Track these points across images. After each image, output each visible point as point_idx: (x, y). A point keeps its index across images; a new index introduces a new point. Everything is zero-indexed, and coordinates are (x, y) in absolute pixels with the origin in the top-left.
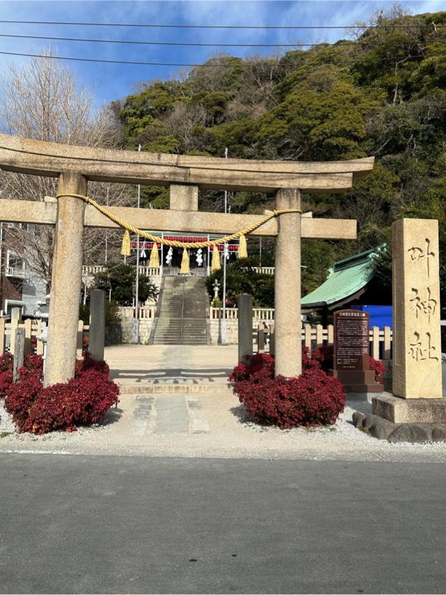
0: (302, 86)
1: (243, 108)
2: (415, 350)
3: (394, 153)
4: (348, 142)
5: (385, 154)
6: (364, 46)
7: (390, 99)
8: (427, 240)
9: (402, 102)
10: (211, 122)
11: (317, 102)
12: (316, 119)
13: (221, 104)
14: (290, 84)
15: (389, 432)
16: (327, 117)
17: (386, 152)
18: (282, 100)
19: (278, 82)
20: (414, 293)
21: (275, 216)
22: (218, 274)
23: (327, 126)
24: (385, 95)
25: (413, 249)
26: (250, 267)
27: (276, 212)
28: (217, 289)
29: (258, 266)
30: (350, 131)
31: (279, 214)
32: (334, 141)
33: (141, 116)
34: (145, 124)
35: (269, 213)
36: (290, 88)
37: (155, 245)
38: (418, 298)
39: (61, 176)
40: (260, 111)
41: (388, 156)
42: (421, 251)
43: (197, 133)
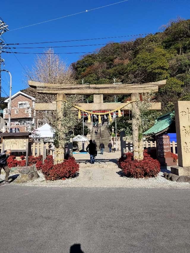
0: (142, 51)
1: (121, 61)
2: (185, 149)
3: (181, 73)
4: (162, 71)
5: (178, 74)
6: (166, 34)
7: (178, 53)
8: (188, 108)
9: (183, 53)
10: (108, 67)
11: (149, 57)
12: (149, 63)
13: (112, 60)
14: (138, 50)
15: (177, 179)
16: (153, 62)
17: (178, 73)
18: (135, 57)
19: (133, 50)
20: (184, 128)
21: (131, 103)
22: (113, 124)
23: (153, 66)
24: (176, 51)
25: (182, 112)
26: (125, 120)
27: (131, 101)
28: (113, 130)
29: (129, 120)
30: (163, 67)
31: (132, 102)
32: (157, 71)
33: (82, 67)
34: (84, 71)
35: (128, 102)
36: (138, 52)
37: (89, 115)
38: (185, 130)
39: (58, 94)
40: (127, 62)
41: (179, 75)
42: (185, 112)
43: (103, 72)
